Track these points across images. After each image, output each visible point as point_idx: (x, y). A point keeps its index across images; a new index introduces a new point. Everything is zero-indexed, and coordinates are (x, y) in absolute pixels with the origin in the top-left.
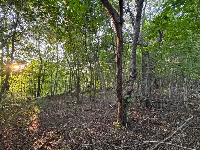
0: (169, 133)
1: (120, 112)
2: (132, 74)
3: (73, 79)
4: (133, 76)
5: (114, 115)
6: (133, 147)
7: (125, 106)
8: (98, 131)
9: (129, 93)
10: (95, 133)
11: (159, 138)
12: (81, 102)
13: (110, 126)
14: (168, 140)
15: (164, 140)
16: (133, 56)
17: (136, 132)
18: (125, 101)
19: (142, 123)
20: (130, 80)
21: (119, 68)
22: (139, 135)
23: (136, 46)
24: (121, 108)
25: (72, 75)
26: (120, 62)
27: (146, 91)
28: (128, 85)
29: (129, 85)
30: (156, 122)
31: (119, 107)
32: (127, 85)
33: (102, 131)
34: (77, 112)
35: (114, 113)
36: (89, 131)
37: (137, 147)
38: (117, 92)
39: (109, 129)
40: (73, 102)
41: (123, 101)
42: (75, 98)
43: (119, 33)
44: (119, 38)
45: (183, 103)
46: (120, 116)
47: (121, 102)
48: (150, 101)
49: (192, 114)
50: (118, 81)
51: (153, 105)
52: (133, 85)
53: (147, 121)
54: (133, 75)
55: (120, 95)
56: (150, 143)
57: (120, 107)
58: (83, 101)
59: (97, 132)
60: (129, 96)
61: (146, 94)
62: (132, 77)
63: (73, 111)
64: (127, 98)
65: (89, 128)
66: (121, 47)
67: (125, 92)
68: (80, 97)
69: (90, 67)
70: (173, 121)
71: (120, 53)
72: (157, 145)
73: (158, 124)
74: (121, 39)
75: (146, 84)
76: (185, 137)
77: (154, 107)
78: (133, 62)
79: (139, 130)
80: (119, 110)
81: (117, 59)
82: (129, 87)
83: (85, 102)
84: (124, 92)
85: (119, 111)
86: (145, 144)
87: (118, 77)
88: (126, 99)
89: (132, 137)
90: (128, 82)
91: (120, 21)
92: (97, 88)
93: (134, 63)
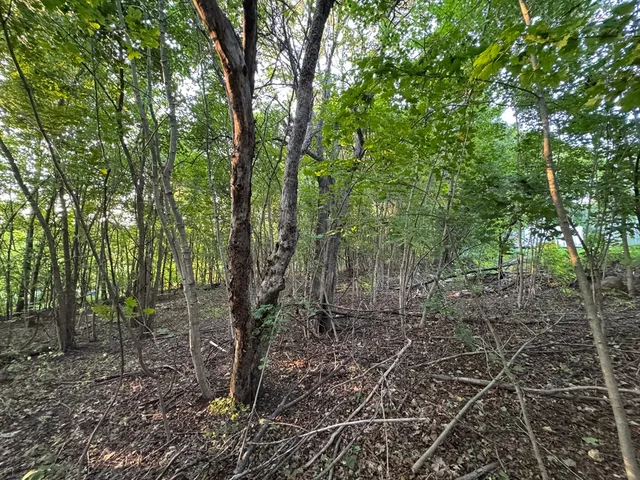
0: (364, 395)
1: (240, 362)
2: (284, 240)
3: (47, 248)
4: (286, 246)
5: (222, 375)
6: (272, 463)
7: (257, 341)
8: (151, 450)
9: (272, 298)
10: (139, 459)
11: (341, 414)
12: (84, 348)
13: (201, 418)
14: (359, 414)
15: (351, 416)
16: (287, 185)
17: (286, 414)
18: (258, 322)
19: (304, 382)
20: (275, 257)
21: (237, 219)
22: (292, 422)
23: (297, 158)
24: (243, 347)
25: (40, 232)
26: (242, 198)
27: (322, 289)
28: (270, 273)
29: (273, 273)
30: (337, 371)
31: (237, 346)
32: (267, 274)
33: (168, 446)
34: (51, 396)
35: (225, 367)
36: (112, 459)
37: (282, 460)
38: (232, 298)
39: (199, 429)
40: (34, 355)
41: (249, 325)
42: (52, 332)
43: (241, 103)
44: (241, 118)
45: (396, 313)
46: (239, 375)
47: (243, 329)
48: (331, 316)
49: (409, 337)
50: (233, 262)
51: (336, 326)
52: (283, 273)
53: (316, 374)
54: (286, 242)
55: (240, 307)
56: (319, 434)
57: (240, 345)
58: (96, 340)
59: (145, 454)
60: (270, 307)
61: (321, 298)
62: (284, 250)
63: (28, 395)
64: (265, 314)
65: (112, 449)
66: (246, 151)
67: (260, 294)
68: (79, 328)
69: (138, 206)
70: (375, 361)
71: (243, 167)
72: (334, 435)
73: (342, 376)
74: (247, 125)
75: (324, 269)
76: (393, 393)
77: (338, 331)
78: (286, 203)
79: (295, 404)
80: (236, 355)
81: (232, 187)
82: (273, 279)
83: (104, 343)
84: (256, 295)
85: (236, 360)
86: (306, 443)
87: (234, 247)
88: (258, 317)
89: (271, 432)
90: (271, 263)
91: (244, 64)
92: (170, 284)
93: (290, 206)
